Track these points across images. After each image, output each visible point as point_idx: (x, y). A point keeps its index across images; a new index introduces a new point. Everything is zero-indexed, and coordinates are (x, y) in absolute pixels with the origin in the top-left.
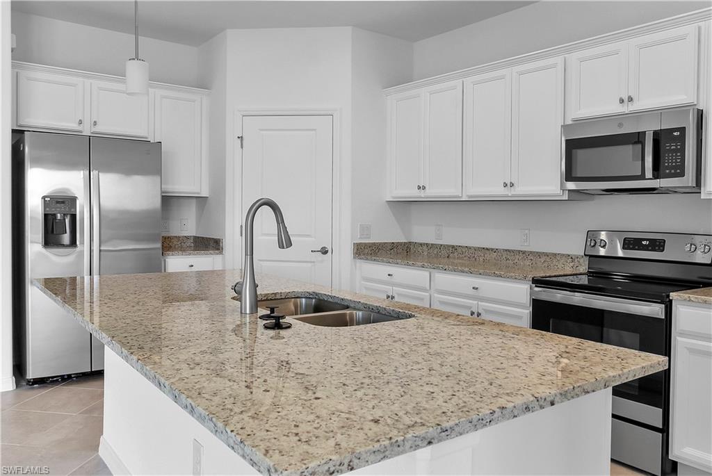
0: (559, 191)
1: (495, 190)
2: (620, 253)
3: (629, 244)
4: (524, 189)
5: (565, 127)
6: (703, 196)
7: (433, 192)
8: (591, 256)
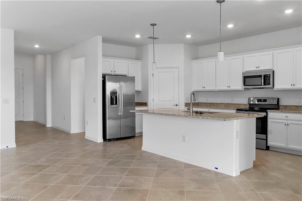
0: (242, 88)
1: (225, 88)
2: (257, 103)
3: (259, 100)
4: (233, 88)
5: (243, 73)
6: (274, 89)
7: (207, 88)
8: (249, 104)
